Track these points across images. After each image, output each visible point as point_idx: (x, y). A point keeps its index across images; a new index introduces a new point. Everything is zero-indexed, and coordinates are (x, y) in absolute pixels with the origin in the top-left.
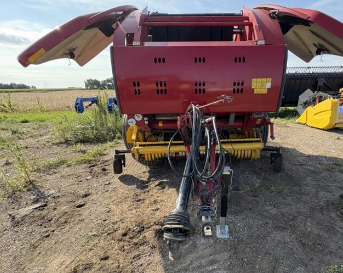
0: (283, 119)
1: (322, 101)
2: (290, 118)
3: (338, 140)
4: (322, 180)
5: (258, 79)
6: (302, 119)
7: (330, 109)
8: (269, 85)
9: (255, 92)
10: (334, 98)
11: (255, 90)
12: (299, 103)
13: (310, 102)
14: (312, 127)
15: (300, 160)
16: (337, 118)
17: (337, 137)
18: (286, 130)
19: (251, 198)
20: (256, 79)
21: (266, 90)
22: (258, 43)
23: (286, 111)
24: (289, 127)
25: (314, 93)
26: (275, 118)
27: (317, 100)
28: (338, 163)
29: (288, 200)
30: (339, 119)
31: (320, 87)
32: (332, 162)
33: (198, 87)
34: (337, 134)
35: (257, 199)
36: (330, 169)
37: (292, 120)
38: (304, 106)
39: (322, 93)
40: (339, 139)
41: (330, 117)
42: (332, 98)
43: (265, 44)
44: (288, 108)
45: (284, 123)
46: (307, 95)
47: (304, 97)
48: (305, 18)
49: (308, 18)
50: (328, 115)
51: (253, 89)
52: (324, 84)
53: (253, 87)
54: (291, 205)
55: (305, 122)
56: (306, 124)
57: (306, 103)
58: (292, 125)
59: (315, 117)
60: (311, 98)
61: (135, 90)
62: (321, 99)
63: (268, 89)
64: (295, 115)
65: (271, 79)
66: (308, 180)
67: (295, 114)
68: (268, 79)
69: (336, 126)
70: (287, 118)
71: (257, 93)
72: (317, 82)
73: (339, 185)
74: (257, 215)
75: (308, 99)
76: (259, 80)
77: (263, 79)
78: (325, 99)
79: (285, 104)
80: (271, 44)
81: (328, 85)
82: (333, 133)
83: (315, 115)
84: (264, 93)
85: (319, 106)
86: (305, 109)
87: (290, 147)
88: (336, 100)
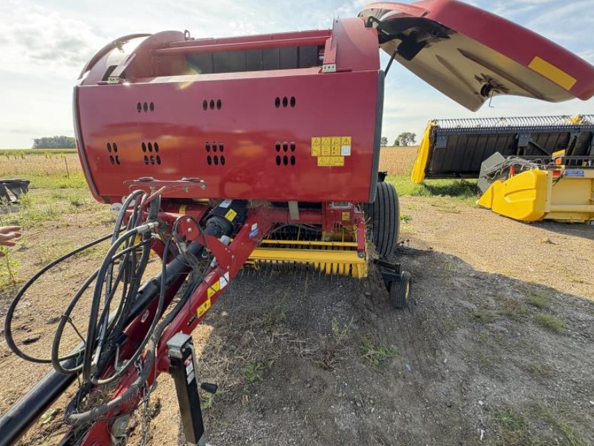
0: (454, 198)
1: (521, 172)
2: (466, 198)
3: (548, 245)
4: (490, 341)
5: (324, 139)
6: (484, 200)
7: (533, 187)
8: (347, 151)
9: (320, 163)
10: (540, 168)
11: (319, 159)
12: (482, 173)
13: (499, 173)
14: (501, 215)
15: (457, 284)
16: (549, 202)
17: (545, 239)
18: (451, 217)
19: (314, 372)
20: (319, 139)
21: (342, 159)
22: (324, 71)
23: (463, 185)
24: (459, 212)
25: (506, 158)
26: (442, 196)
27: (511, 170)
28: (536, 300)
29: (392, 390)
30: (552, 204)
31: (522, 148)
32: (521, 296)
33: (212, 154)
34: (547, 231)
35: (326, 375)
36: (514, 313)
37: (469, 200)
38: (489, 179)
39: (521, 160)
40: (549, 242)
41: (535, 201)
42: (537, 169)
43: (337, 72)
44: (466, 180)
45: (452, 205)
46: (495, 161)
47: (488, 165)
48: (419, 15)
49: (426, 14)
50: (531, 197)
51: (316, 158)
52: (530, 143)
53: (314, 154)
54: (393, 409)
55: (489, 207)
56: (491, 209)
57: (492, 175)
58: (468, 209)
59: (507, 199)
60: (501, 166)
61: (111, 157)
62: (517, 170)
63: (346, 158)
64: (475, 194)
65: (349, 139)
66: (459, 336)
67: (476, 190)
68: (344, 138)
69: (547, 217)
70: (463, 197)
71: (324, 165)
72: (517, 141)
73: (527, 361)
74: (304, 426)
75: (496, 169)
76: (326, 140)
77: (334, 139)
78: (525, 169)
79: (461, 175)
80: (351, 71)
81: (537, 145)
82: (541, 229)
83: (506, 195)
84: (337, 164)
85: (515, 181)
86: (491, 183)
87: (448, 252)
88: (546, 172)
